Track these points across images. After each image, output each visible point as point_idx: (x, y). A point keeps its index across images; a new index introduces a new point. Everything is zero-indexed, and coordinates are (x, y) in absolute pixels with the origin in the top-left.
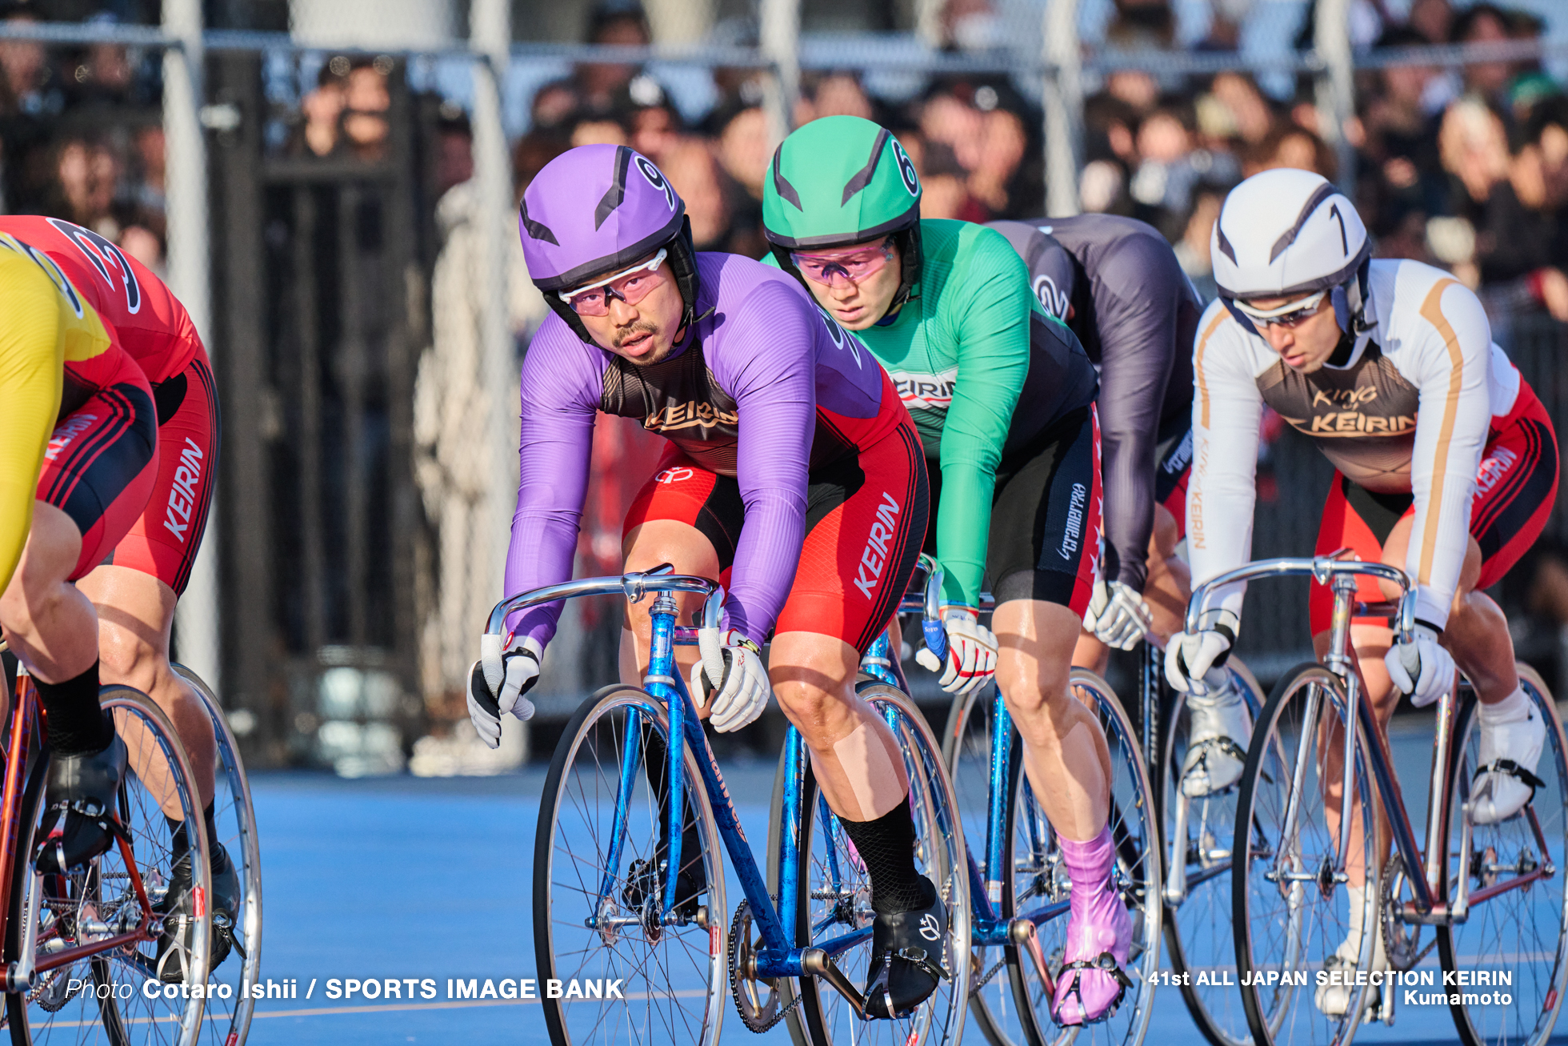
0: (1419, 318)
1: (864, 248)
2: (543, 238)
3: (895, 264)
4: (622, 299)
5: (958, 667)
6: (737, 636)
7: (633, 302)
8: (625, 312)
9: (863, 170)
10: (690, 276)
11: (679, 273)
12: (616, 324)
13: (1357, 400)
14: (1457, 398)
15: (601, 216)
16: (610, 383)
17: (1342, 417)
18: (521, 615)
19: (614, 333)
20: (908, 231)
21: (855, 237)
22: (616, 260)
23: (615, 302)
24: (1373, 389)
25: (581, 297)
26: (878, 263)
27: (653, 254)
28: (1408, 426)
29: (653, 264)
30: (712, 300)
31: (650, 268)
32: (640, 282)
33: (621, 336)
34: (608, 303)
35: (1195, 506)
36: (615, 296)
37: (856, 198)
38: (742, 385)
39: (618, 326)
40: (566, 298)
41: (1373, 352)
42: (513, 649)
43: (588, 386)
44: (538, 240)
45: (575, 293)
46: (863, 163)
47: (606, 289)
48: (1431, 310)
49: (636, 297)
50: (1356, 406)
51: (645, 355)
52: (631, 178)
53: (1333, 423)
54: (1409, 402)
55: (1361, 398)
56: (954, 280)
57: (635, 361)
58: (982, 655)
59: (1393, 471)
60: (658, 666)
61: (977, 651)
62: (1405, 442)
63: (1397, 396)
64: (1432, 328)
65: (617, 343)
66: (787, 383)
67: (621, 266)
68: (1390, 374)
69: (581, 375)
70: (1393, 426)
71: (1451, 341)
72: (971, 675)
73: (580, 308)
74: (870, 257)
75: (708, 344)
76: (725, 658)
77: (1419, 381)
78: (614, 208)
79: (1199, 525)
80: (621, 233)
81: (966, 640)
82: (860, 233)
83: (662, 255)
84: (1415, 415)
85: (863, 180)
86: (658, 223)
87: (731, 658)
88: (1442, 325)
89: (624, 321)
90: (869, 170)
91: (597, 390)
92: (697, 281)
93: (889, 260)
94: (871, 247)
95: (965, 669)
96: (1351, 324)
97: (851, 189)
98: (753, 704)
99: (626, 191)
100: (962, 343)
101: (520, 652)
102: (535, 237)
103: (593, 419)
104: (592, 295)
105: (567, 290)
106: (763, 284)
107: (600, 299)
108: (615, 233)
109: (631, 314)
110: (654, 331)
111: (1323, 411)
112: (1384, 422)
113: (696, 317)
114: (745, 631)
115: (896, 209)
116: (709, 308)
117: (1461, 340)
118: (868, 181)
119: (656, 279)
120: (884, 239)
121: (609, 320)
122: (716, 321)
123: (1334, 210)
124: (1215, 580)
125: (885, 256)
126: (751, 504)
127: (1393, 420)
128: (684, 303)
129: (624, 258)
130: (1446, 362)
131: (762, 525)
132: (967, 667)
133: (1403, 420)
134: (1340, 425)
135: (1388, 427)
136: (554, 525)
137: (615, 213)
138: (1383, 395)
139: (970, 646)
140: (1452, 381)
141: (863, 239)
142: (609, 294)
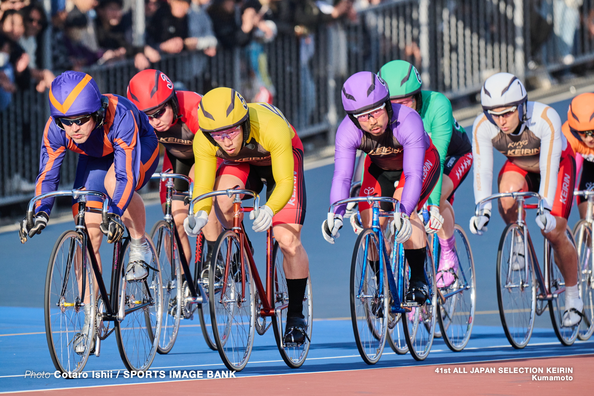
0: (541, 118)
1: (406, 99)
2: (351, 99)
3: (415, 103)
4: (373, 117)
5: (430, 225)
6: (404, 214)
7: (376, 118)
8: (374, 121)
9: (406, 76)
10: (391, 111)
11: (388, 109)
12: (371, 124)
13: (522, 144)
14: (553, 142)
15: (369, 93)
16: (363, 141)
17: (517, 151)
18: (336, 208)
19: (370, 127)
20: (419, 94)
21: (404, 96)
22: (373, 106)
23: (371, 118)
24: (527, 141)
25: (361, 116)
26: (410, 103)
27: (382, 104)
28: (537, 151)
29: (382, 107)
30: (396, 118)
31: (382, 108)
32: (378, 112)
33: (372, 128)
34: (369, 118)
35: (477, 178)
36: (371, 116)
37: (405, 84)
38: (407, 141)
39: (372, 125)
40: (356, 116)
41: (526, 128)
42: (336, 218)
43: (357, 142)
44: (349, 100)
45: (359, 115)
46: (406, 74)
47: (369, 114)
48: (544, 116)
49: (377, 116)
50: (522, 146)
51: (378, 133)
52: (376, 82)
53: (514, 152)
54: (537, 144)
55: (523, 143)
56: (430, 107)
57: (375, 135)
58: (438, 224)
59: (532, 166)
60: (375, 223)
61: (437, 223)
62: (537, 156)
63: (534, 142)
64: (545, 121)
65: (370, 130)
66: (419, 142)
67: (374, 107)
68: (532, 136)
69: (355, 139)
70: (533, 152)
71: (551, 125)
72: (433, 229)
73: (359, 119)
74: (408, 101)
75: (395, 131)
76: (401, 221)
77: (541, 137)
78: (372, 91)
79: (479, 183)
80: (374, 98)
81: (435, 219)
82: (406, 95)
83: (384, 104)
84: (539, 148)
85: (406, 79)
86: (384, 96)
87: (403, 221)
88: (548, 120)
89: (373, 123)
90: (408, 76)
91: (359, 143)
92: (393, 112)
93: (413, 102)
94: (409, 99)
95: (431, 226)
96: (523, 119)
97: (403, 81)
98: (408, 235)
99: (376, 86)
100: (433, 127)
101: (337, 218)
102: (349, 98)
103: (356, 152)
104: (364, 116)
105: (355, 114)
106: (410, 113)
107: (366, 117)
108: (373, 98)
109: (376, 122)
110: (381, 127)
111: (511, 149)
112: (530, 151)
113: (392, 123)
114: (405, 212)
115: (416, 88)
116: (395, 120)
117: (554, 125)
118: (408, 79)
119: (383, 111)
120: (412, 97)
121: (369, 123)
122: (397, 124)
123: (519, 83)
124: (484, 200)
125: (412, 101)
126: (408, 176)
127: (533, 150)
128: (389, 118)
129: (375, 105)
130: (549, 131)
131: (412, 182)
132: (432, 226)
133: (536, 150)
134: (516, 153)
135: (531, 152)
136: (345, 182)
137: (373, 92)
138: (530, 142)
139: (436, 221)
140: (552, 137)
141: (407, 96)
142: (370, 116)
